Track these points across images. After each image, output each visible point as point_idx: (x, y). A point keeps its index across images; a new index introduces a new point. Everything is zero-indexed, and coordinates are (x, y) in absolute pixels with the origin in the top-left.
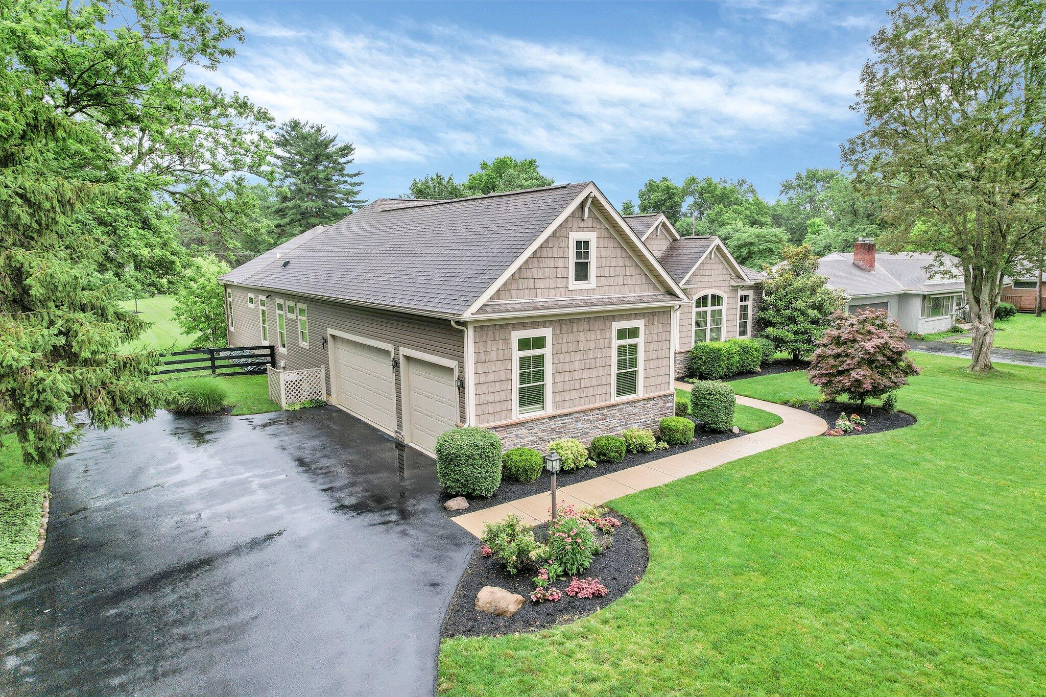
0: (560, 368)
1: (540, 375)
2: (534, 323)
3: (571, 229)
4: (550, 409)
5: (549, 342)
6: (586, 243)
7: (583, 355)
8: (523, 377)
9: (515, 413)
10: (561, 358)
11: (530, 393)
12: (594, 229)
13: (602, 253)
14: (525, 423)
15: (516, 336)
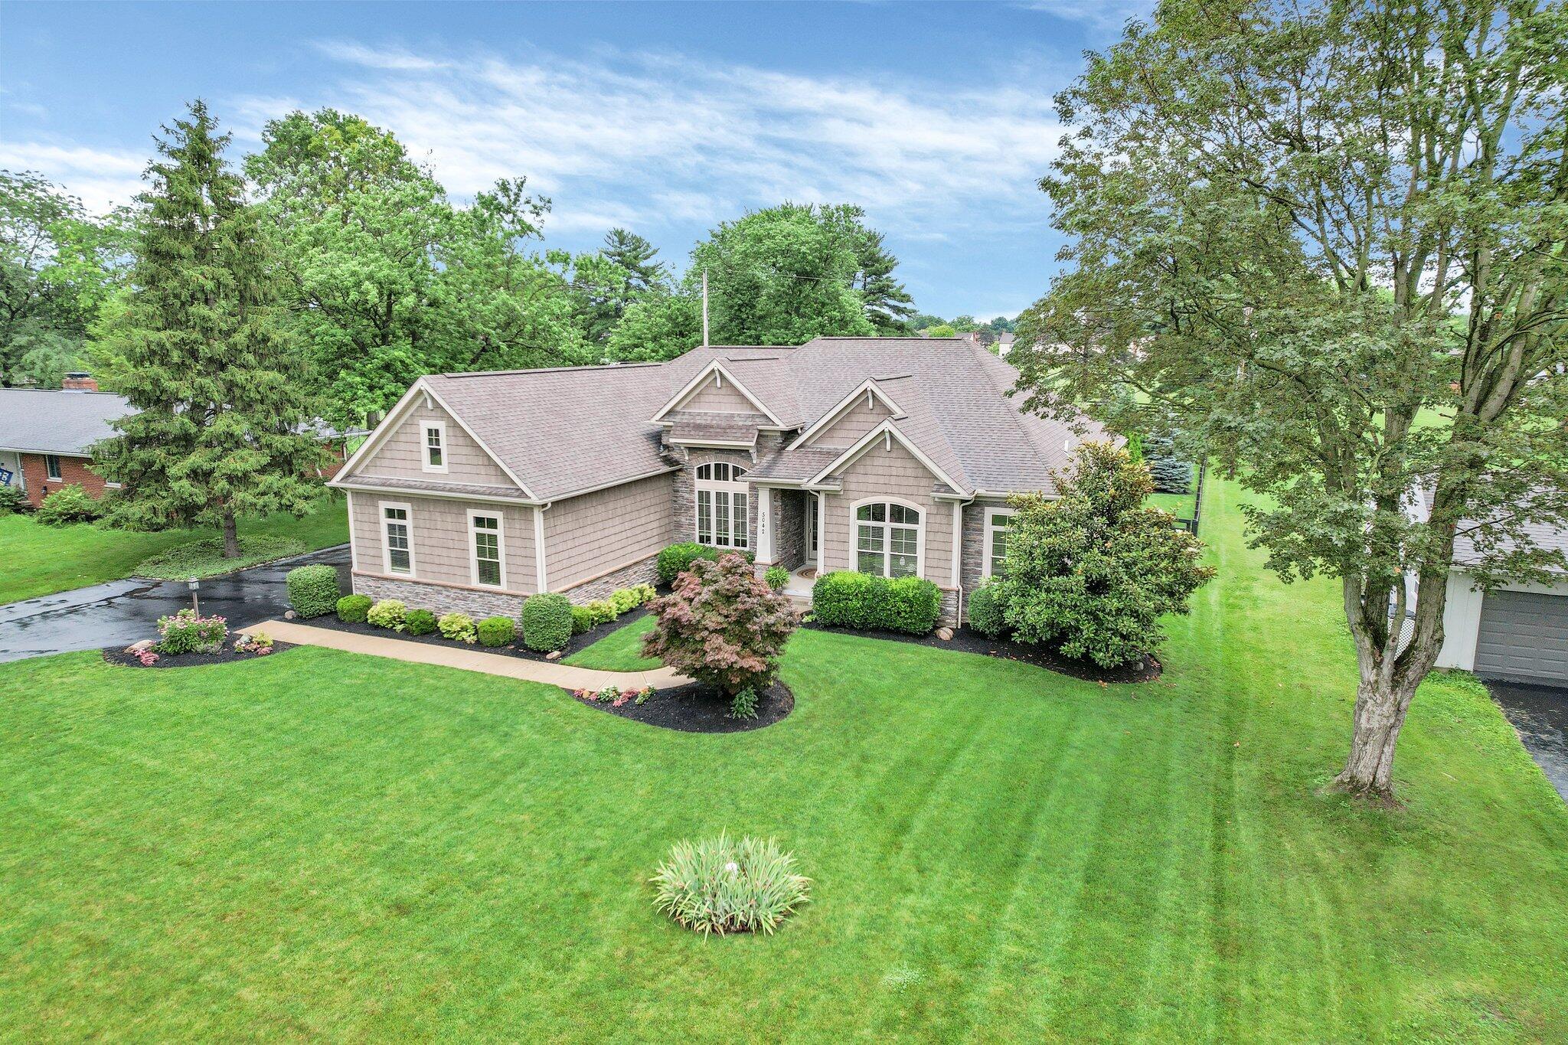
0: (421, 540)
1: (405, 543)
2: (397, 497)
3: (420, 417)
4: (413, 574)
5: (409, 514)
7: (440, 534)
8: (392, 541)
9: (388, 570)
10: (420, 532)
11: (400, 557)
12: (442, 418)
13: (453, 441)
14: (392, 580)
15: (382, 505)
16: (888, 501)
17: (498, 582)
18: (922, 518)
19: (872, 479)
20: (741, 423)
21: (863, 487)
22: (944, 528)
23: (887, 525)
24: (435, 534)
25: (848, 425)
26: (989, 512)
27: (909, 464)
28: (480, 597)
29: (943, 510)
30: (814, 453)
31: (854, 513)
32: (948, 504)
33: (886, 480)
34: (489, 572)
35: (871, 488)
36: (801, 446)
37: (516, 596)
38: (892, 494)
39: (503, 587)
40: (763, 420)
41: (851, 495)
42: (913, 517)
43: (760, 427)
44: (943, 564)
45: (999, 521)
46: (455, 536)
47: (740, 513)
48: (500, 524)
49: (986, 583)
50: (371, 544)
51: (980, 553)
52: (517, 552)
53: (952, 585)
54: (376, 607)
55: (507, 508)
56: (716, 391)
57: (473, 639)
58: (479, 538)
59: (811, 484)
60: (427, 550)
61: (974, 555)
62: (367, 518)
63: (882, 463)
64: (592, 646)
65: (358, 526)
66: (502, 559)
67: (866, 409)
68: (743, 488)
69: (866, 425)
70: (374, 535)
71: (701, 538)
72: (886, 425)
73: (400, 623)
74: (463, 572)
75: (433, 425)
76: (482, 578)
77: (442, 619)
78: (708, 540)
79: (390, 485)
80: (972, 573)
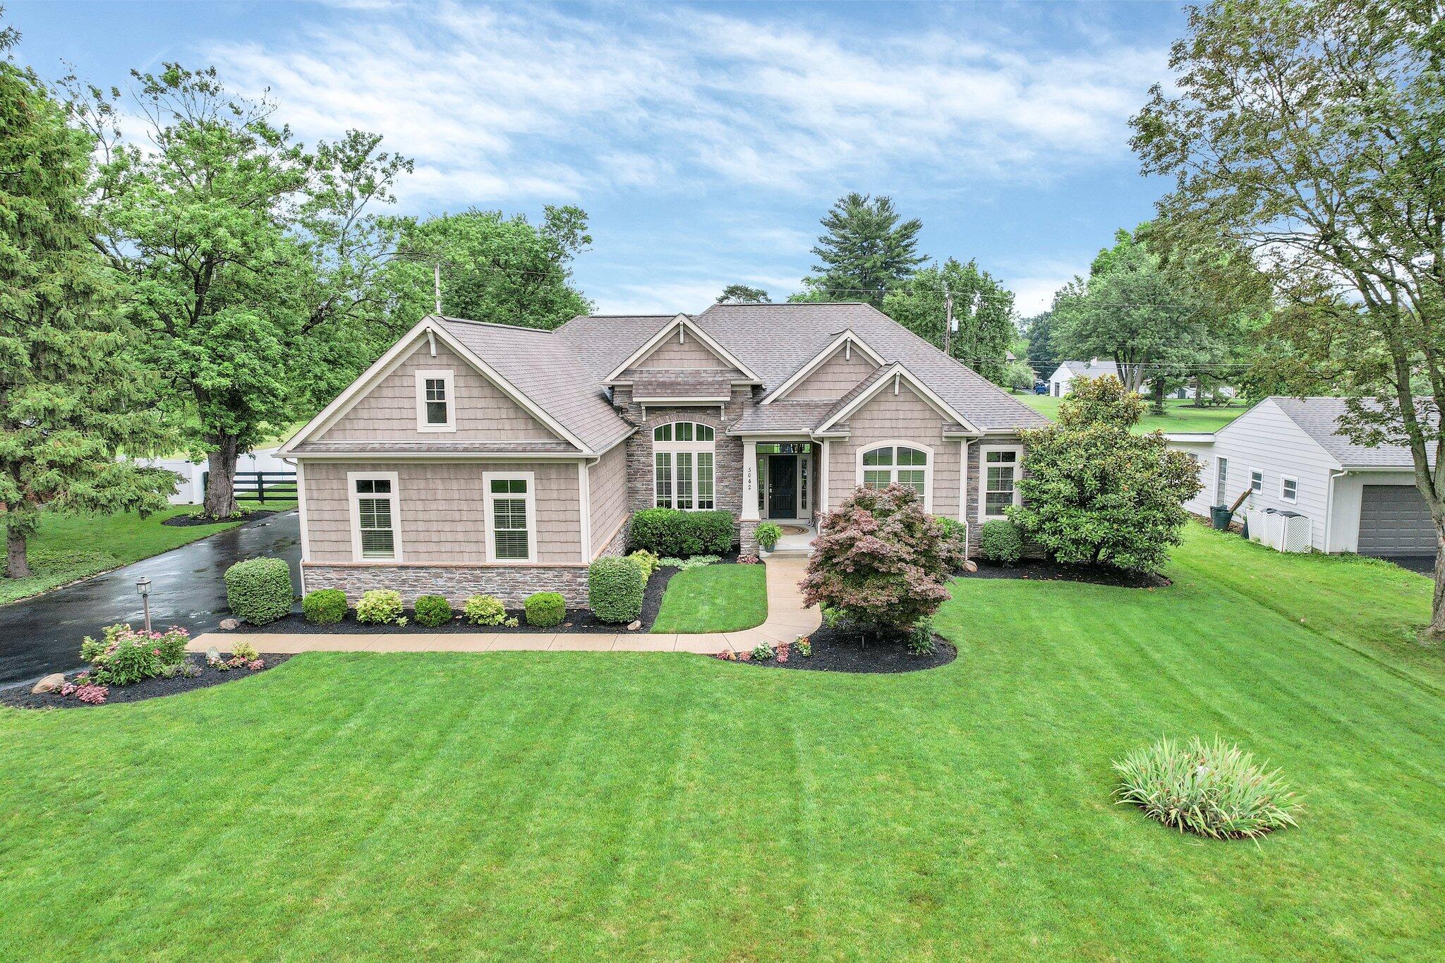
0: (410, 516)
1: (387, 521)
2: (376, 465)
3: (418, 366)
4: (398, 557)
5: (395, 485)
6: (441, 383)
7: (442, 505)
8: (366, 521)
9: (358, 556)
10: (411, 505)
11: (378, 540)
12: (449, 366)
13: (465, 393)
14: (367, 568)
15: (353, 477)
16: (895, 444)
17: (524, 554)
18: (930, 458)
19: (878, 424)
20: (710, 379)
21: (869, 433)
22: (952, 467)
23: (894, 469)
24: (433, 506)
25: (823, 377)
26: (984, 450)
27: (919, 406)
28: (499, 574)
29: (951, 449)
30: (792, 406)
31: (860, 459)
32: (954, 442)
33: (894, 424)
34: (512, 543)
35: (877, 433)
36: (775, 401)
37: (549, 568)
38: (899, 437)
39: (533, 559)
40: (735, 376)
41: (858, 441)
42: (920, 458)
43: (733, 383)
44: (949, 501)
45: (992, 457)
46: (464, 506)
47: (705, 473)
48: (531, 486)
49: (983, 518)
50: (333, 526)
51: (976, 489)
52: (554, 516)
53: (962, 520)
54: (369, 600)
55: (540, 466)
56: (676, 347)
57: (513, 622)
58: (499, 505)
59: (820, 432)
60: (421, 526)
61: (972, 490)
62: (326, 494)
63: (888, 407)
64: (662, 613)
65: (314, 505)
66: (531, 527)
67: (841, 361)
68: (708, 446)
69: (842, 377)
70: (338, 516)
71: (660, 504)
72: (898, 369)
73: (401, 615)
74: (473, 547)
75: (435, 374)
76: (501, 553)
77: (471, 603)
78: (668, 505)
79: (373, 450)
80: (972, 510)
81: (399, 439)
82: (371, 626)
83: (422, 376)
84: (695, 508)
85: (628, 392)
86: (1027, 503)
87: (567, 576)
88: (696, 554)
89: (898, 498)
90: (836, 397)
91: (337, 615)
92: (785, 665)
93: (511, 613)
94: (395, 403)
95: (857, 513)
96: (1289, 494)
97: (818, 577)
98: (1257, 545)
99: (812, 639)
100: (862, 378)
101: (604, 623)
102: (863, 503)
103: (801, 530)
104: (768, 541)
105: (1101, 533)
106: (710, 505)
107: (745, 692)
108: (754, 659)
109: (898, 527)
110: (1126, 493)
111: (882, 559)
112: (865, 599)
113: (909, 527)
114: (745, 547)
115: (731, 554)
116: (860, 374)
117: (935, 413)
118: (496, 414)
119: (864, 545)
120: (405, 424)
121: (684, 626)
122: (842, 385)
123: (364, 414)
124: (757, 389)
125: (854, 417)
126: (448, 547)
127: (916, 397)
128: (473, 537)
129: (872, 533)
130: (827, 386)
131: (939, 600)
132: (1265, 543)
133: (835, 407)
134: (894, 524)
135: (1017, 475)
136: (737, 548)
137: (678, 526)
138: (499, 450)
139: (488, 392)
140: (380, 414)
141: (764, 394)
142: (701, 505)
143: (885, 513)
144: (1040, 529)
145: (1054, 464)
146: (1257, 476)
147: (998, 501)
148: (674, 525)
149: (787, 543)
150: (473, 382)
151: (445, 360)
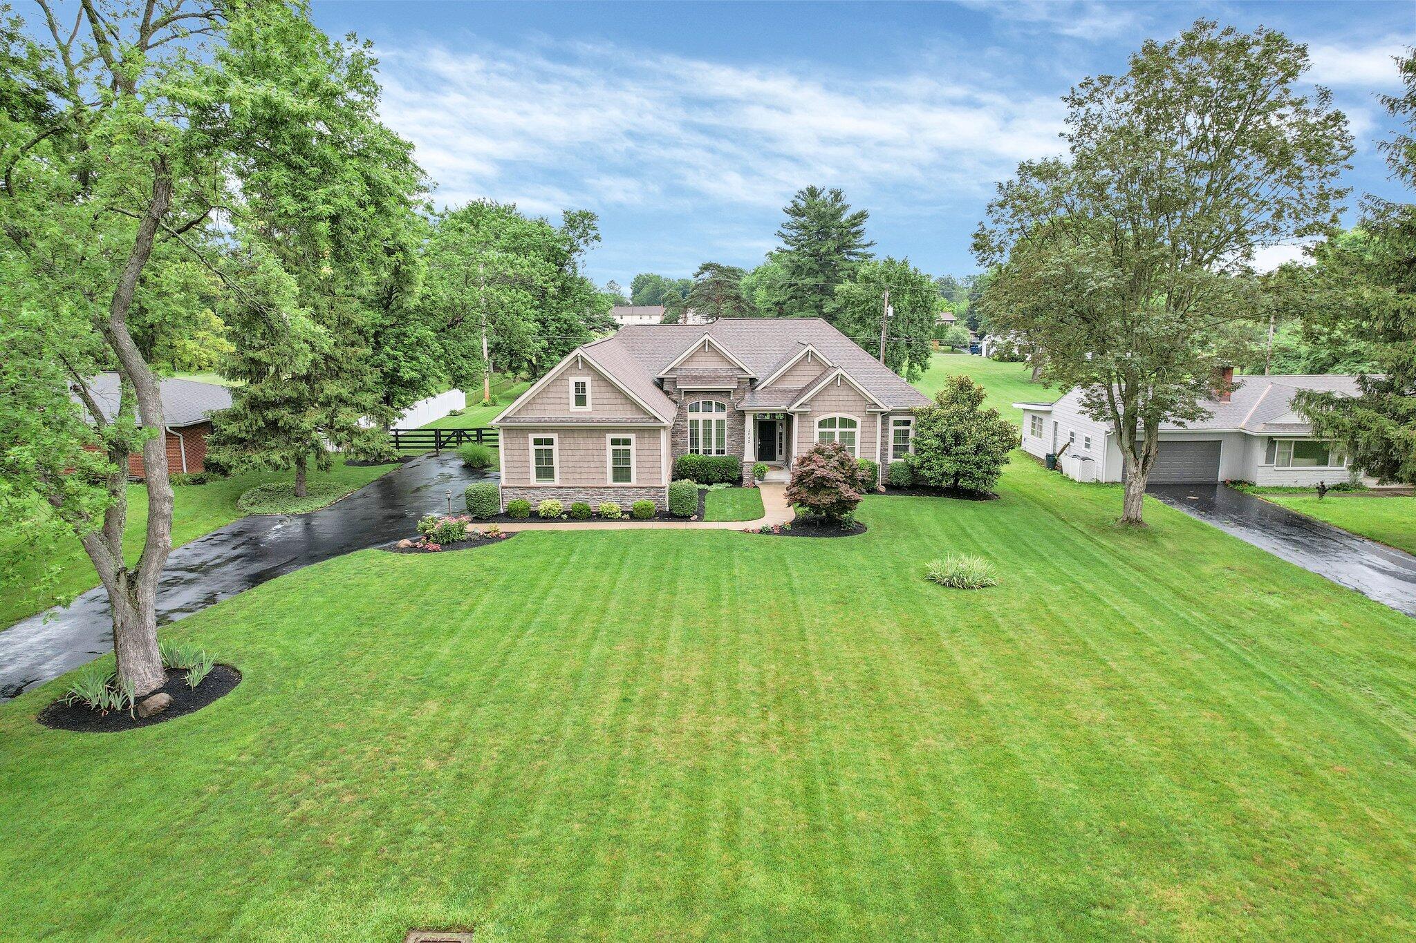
0: (564, 458)
1: (551, 461)
2: (545, 430)
3: (571, 375)
4: (557, 481)
5: (556, 442)
6: (584, 384)
7: (583, 452)
8: (538, 461)
9: (534, 481)
10: (565, 452)
11: (545, 471)
12: (588, 375)
13: (597, 389)
14: (538, 488)
15: (532, 437)
16: (837, 416)
17: (630, 480)
18: (859, 425)
19: (827, 403)
20: (724, 374)
21: (822, 409)
22: (871, 429)
23: (837, 430)
24: (578, 453)
25: (794, 374)
26: (892, 419)
27: (852, 393)
28: (614, 491)
29: (871, 419)
30: (776, 391)
31: (816, 424)
32: (874, 415)
33: (837, 403)
34: (622, 473)
35: (827, 409)
36: (764, 388)
37: (643, 488)
38: (840, 411)
39: (634, 482)
40: (739, 371)
41: (815, 414)
42: (852, 424)
43: (738, 376)
44: (870, 450)
45: (897, 423)
46: (595, 453)
47: (720, 432)
48: (633, 442)
49: (891, 460)
50: (519, 464)
51: (887, 443)
52: (646, 458)
53: (878, 461)
54: (546, 504)
55: (639, 431)
56: (703, 354)
57: (626, 516)
58: (615, 452)
59: (792, 409)
60: (571, 464)
61: (884, 444)
62: (516, 446)
63: (833, 392)
64: (707, 512)
65: (508, 452)
66: (633, 464)
67: (806, 363)
68: (722, 416)
69: (805, 373)
70: (523, 458)
71: (692, 451)
72: (840, 371)
73: (563, 513)
74: (600, 476)
75: (580, 379)
76: (616, 479)
77: (603, 506)
78: (697, 452)
79: (545, 422)
80: (884, 455)
81: (560, 415)
82: (547, 518)
83: (573, 380)
84: (714, 454)
85: (674, 382)
86: (916, 451)
87: (653, 492)
88: (716, 482)
89: (835, 449)
90: (801, 385)
91: (527, 514)
92: (777, 534)
93: (623, 513)
94: (557, 395)
95: (816, 457)
96: (1087, 446)
97: (794, 490)
98: (1066, 478)
99: (792, 524)
100: (818, 374)
101: (677, 517)
102: (819, 451)
103: (780, 468)
104: (761, 475)
105: (955, 469)
106: (723, 452)
107: (760, 545)
108: (761, 532)
109: (836, 464)
110: (970, 446)
111: (828, 480)
112: (819, 501)
113: (842, 464)
114: (746, 478)
115: (738, 482)
116: (817, 371)
117: (862, 397)
118: (614, 401)
119: (819, 473)
120: (562, 407)
121: (721, 518)
122: (806, 378)
123: (539, 401)
124: (752, 380)
125: (812, 399)
126: (585, 476)
127: (851, 388)
128: (600, 470)
129: (823, 467)
130: (796, 378)
131: (857, 501)
132: (1070, 477)
133: (802, 392)
134: (834, 462)
135: (912, 435)
136: (741, 479)
137: (706, 465)
138: (617, 422)
139: (610, 389)
140: (549, 401)
141: (757, 383)
142: (718, 452)
143: (830, 457)
144: (922, 467)
145: (929, 428)
146: (1072, 434)
147: (899, 449)
148: (703, 465)
149: (772, 475)
150: (602, 383)
151: (586, 371)
